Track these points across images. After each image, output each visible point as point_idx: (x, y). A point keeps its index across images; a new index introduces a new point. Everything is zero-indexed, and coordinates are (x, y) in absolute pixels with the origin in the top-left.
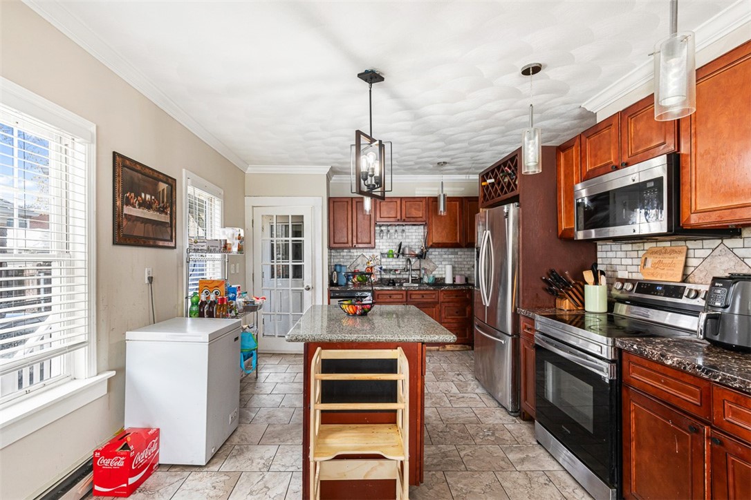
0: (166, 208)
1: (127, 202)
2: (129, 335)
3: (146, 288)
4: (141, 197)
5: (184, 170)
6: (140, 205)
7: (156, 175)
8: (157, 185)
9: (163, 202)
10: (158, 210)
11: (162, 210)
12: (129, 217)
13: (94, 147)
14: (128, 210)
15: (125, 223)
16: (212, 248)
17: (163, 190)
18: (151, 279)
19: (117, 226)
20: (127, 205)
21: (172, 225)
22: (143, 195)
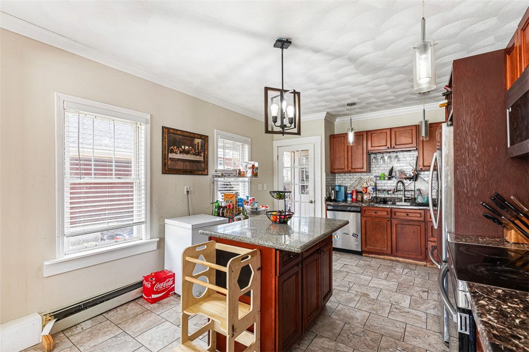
0: (201, 153)
1: (172, 151)
2: (167, 221)
3: (186, 197)
4: (181, 148)
5: (215, 130)
6: (181, 153)
7: (192, 135)
8: (193, 141)
9: (198, 149)
10: (195, 154)
11: (198, 154)
12: (172, 159)
13: (149, 126)
14: (171, 156)
15: (169, 162)
16: (227, 175)
17: (198, 143)
18: (188, 192)
19: (164, 164)
20: (171, 153)
21: (206, 162)
22: (183, 147)
